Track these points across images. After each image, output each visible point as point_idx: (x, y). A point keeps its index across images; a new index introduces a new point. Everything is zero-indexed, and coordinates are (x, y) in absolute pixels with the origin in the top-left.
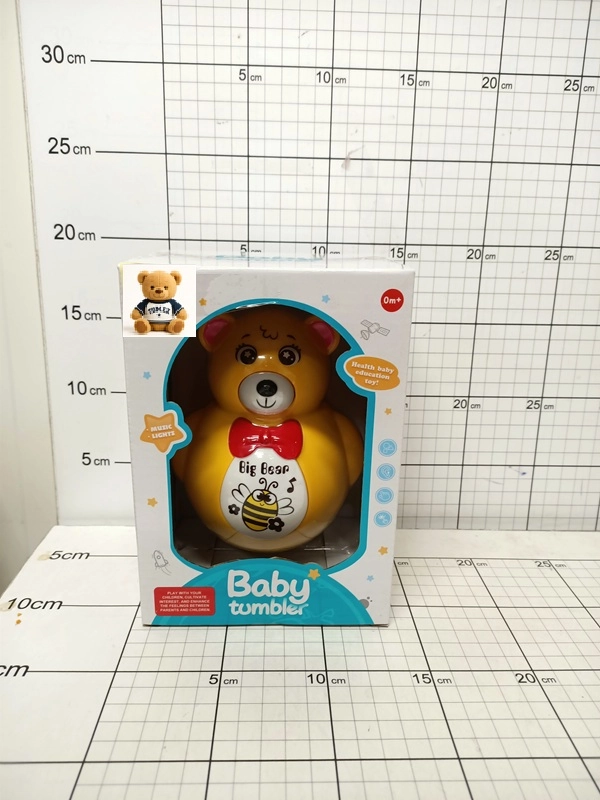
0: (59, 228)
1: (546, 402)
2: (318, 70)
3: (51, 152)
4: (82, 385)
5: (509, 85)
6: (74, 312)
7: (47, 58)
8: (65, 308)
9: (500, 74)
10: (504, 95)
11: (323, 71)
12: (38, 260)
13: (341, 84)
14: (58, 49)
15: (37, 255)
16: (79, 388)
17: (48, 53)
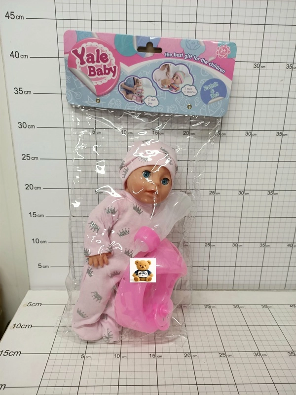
0: (27, 186)
1: (212, 244)
3: (23, 159)
4: (37, 240)
5: (193, 134)
6: (34, 214)
7: (21, 127)
8: (30, 213)
9: (190, 130)
11: (123, 130)
12: (20, 197)
13: (130, 135)
14: (24, 124)
15: (19, 195)
16: (36, 241)
17: (21, 125)
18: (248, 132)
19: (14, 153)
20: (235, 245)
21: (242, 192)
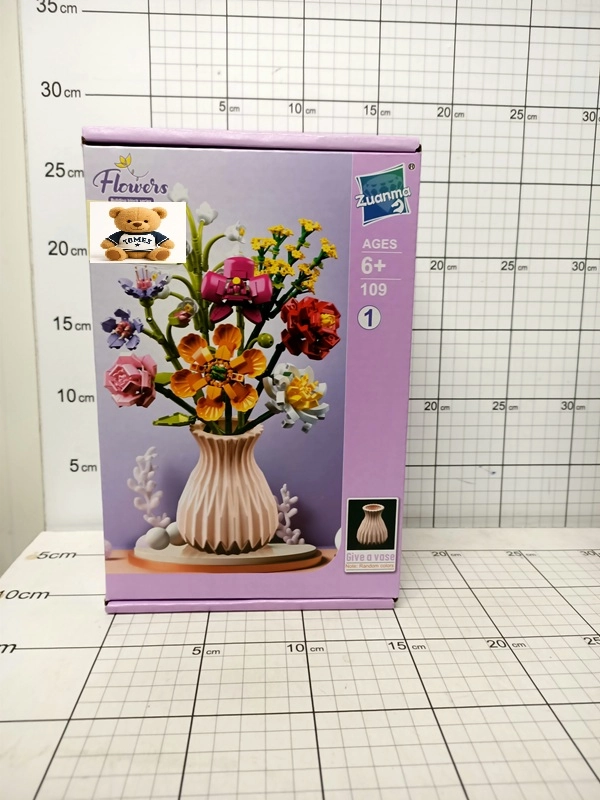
0: (53, 245)
1: (510, 403)
2: (290, 102)
3: (47, 175)
4: (71, 392)
5: (461, 114)
6: (66, 323)
7: (46, 92)
8: (57, 319)
9: (452, 104)
10: (458, 123)
11: (294, 103)
12: (32, 274)
13: (311, 115)
14: (56, 85)
15: (32, 270)
17: (47, 88)
18: (589, 111)
19: (26, 161)
20: (566, 406)
21: (581, 265)
